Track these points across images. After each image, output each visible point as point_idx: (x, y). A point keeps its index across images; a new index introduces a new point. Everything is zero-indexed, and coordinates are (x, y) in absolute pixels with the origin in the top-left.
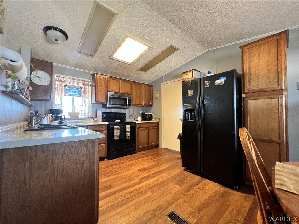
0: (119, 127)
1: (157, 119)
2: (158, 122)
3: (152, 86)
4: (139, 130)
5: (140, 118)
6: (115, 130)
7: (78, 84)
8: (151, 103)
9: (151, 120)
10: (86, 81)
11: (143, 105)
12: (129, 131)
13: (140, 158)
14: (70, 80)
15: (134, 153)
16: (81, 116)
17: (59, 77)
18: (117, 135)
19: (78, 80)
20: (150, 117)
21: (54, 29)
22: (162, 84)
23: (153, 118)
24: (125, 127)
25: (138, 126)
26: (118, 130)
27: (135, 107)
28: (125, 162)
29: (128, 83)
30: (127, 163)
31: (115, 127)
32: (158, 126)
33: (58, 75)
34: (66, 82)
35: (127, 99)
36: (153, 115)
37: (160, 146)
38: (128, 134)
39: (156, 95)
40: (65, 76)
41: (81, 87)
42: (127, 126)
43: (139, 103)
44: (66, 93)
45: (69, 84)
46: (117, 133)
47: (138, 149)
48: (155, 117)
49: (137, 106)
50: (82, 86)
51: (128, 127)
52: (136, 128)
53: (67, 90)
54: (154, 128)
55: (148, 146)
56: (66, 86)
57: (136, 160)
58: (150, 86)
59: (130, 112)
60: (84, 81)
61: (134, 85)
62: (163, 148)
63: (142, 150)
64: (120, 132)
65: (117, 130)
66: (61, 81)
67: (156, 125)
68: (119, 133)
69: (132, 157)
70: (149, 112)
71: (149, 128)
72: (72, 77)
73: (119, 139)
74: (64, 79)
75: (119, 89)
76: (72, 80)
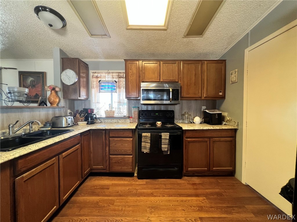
0: (149, 134)
1: (234, 123)
2: (235, 130)
3: (225, 61)
4: (189, 142)
5: (197, 120)
6: (142, 139)
7: (113, 77)
8: (221, 94)
9: (220, 123)
10: (121, 73)
11: (203, 98)
12: (167, 142)
14: (104, 74)
15: (180, 178)
16: (117, 115)
17: (95, 73)
18: (146, 147)
19: (113, 73)
20: (219, 119)
21: (43, 11)
22: (247, 51)
23: (226, 120)
24: (161, 136)
25: (187, 135)
26: (148, 140)
27: (193, 101)
29: (173, 65)
31: (144, 134)
32: (234, 137)
33: (94, 71)
34: (101, 77)
35: (171, 90)
36: (225, 114)
37: (237, 175)
38: (165, 147)
39: (232, 76)
40: (100, 71)
41: (115, 81)
42: (163, 134)
43: (195, 94)
44: (101, 90)
45: (104, 80)
46: (147, 144)
47: (186, 171)
48: (228, 119)
50: (117, 80)
51: (165, 136)
52: (185, 139)
53: (102, 86)
54: (222, 139)
55: (209, 170)
56: (100, 81)
57: (171, 198)
58: (222, 63)
59: (181, 109)
60: (119, 73)
61: (185, 65)
63: (196, 174)
64: (151, 143)
65: (146, 139)
66: (97, 77)
67: (230, 135)
68: (149, 144)
69: (169, 186)
70: (219, 109)
71: (211, 139)
72: (106, 71)
73: (148, 152)
74: (99, 75)
75: (159, 77)
76: (106, 74)
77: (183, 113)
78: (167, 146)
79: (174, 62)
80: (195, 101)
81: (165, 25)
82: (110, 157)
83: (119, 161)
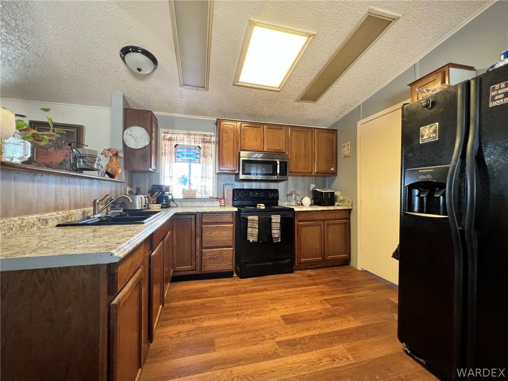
0: (256, 218)
1: (347, 203)
2: (350, 211)
3: (336, 130)
4: (302, 226)
5: (307, 201)
6: (249, 224)
7: (195, 141)
8: (332, 169)
9: (333, 204)
10: (206, 135)
11: (313, 174)
12: (279, 226)
13: (299, 286)
14: (182, 136)
15: (292, 272)
16: (200, 195)
17: (168, 133)
18: (253, 234)
19: (195, 135)
20: (331, 199)
21: (133, 51)
22: (359, 123)
23: (339, 200)
24: (271, 219)
25: (299, 217)
26: (256, 224)
27: (299, 177)
28: (266, 290)
29: (280, 131)
30: (268, 292)
31: (250, 218)
32: (349, 218)
33: (166, 130)
34: (177, 140)
35: (278, 162)
36: (337, 193)
37: (352, 263)
38: (276, 232)
39: (344, 150)
40: (175, 131)
41: (199, 147)
42: (273, 217)
43: (305, 168)
44: (177, 159)
45: (182, 144)
46: (254, 230)
47: (300, 263)
48: (342, 198)
49: (304, 176)
50: (200, 145)
51: (276, 219)
52: (296, 222)
53: (178, 152)
54: (337, 222)
55: (324, 260)
56: (176, 146)
58: (332, 132)
59: (287, 187)
60: (204, 135)
61: (294, 132)
62: (359, 268)
63: (309, 267)
64: (258, 228)
65: (253, 224)
66: (170, 139)
67: (344, 217)
68: (257, 230)
70: (329, 187)
71: (325, 222)
72: (186, 132)
73: (256, 240)
74: (174, 136)
75: (262, 144)
76: (186, 136)
77: (289, 193)
78: (278, 231)
79: (281, 128)
80: (302, 177)
81: (280, 87)
82: (202, 251)
83: (214, 256)
